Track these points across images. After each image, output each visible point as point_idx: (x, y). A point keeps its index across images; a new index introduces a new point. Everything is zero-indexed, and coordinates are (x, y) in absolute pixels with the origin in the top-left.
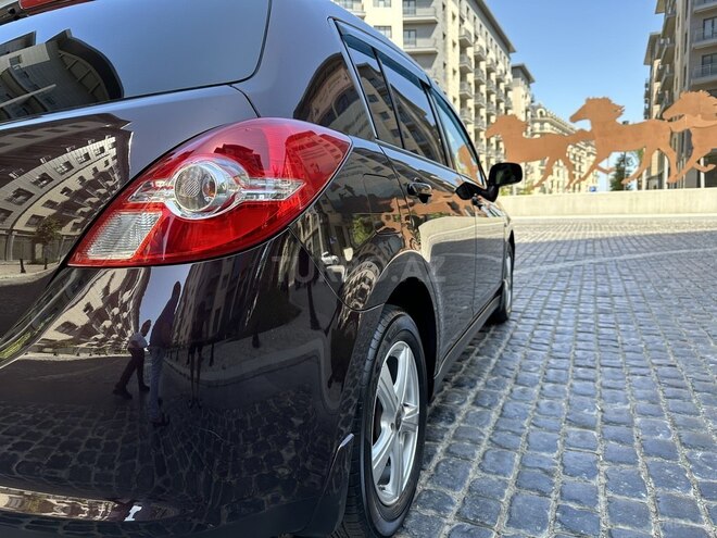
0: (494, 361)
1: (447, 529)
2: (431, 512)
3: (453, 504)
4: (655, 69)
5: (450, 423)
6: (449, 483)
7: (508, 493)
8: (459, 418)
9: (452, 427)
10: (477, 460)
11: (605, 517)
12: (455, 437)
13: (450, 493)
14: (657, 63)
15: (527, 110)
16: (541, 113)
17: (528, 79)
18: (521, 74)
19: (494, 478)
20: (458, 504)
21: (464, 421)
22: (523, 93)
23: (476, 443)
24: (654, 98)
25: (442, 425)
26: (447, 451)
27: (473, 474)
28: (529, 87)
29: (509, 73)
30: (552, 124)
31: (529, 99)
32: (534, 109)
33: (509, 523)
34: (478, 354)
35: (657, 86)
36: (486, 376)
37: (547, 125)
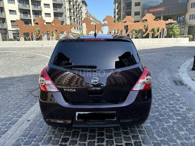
4: (116, 6)
14: (117, 4)
15: (86, 14)
16: (89, 14)
17: (86, 5)
18: (84, 3)
22: (85, 9)
24: (116, 14)
28: (86, 7)
29: (81, 3)
30: (92, 18)
31: (86, 11)
32: (88, 13)
35: (117, 10)
37: (91, 18)
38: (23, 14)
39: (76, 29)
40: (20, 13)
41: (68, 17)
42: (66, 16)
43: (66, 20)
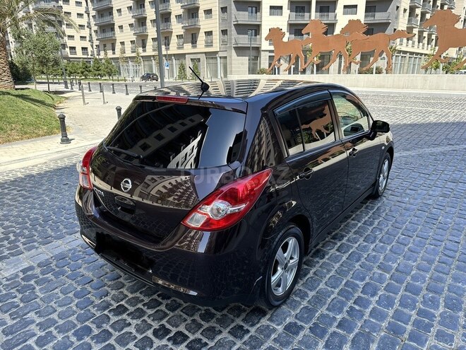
0: (359, 225)
1: (302, 306)
2: (298, 299)
3: (308, 297)
5: (322, 259)
6: (310, 288)
7: (332, 297)
8: (327, 257)
9: (321, 261)
10: (326, 279)
11: (367, 314)
12: (320, 267)
13: (309, 292)
19: (329, 289)
20: (310, 297)
21: (328, 259)
23: (329, 271)
25: (317, 259)
26: (315, 273)
27: (322, 286)
33: (327, 309)
34: (352, 220)
36: (351, 234)
38: (294, 13)
39: (425, 41)
40: (289, 11)
41: (405, 10)
42: (398, 7)
43: (397, 18)
